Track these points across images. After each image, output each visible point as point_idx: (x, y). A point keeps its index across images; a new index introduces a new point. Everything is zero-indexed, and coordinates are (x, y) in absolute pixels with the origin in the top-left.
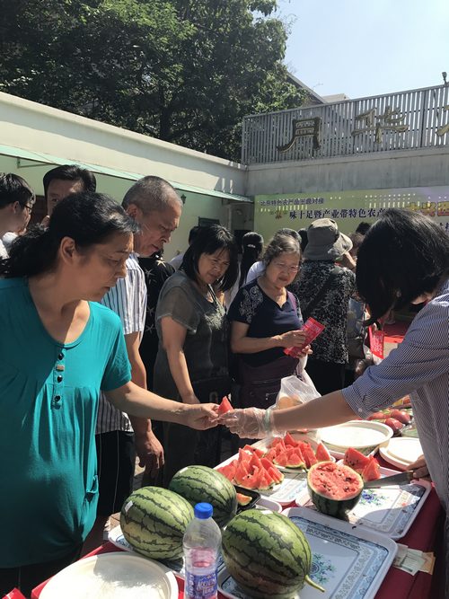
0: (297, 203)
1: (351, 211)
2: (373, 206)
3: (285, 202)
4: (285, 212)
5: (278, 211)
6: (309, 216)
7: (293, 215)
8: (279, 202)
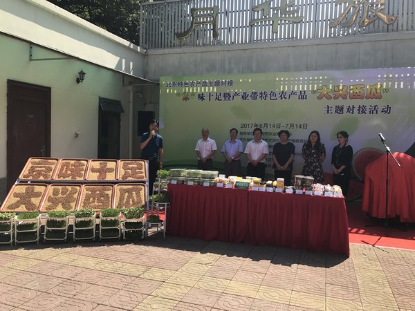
0: (205, 85)
1: (261, 93)
2: (284, 88)
3: (192, 85)
4: (193, 94)
5: (185, 93)
6: (217, 98)
7: (201, 97)
8: (186, 83)
